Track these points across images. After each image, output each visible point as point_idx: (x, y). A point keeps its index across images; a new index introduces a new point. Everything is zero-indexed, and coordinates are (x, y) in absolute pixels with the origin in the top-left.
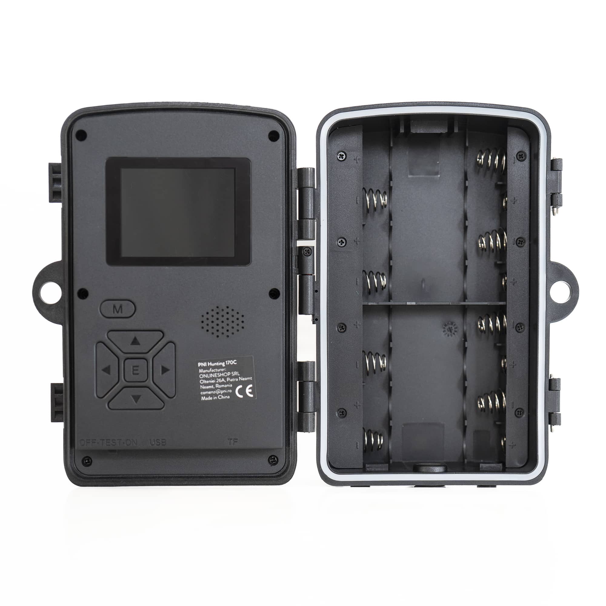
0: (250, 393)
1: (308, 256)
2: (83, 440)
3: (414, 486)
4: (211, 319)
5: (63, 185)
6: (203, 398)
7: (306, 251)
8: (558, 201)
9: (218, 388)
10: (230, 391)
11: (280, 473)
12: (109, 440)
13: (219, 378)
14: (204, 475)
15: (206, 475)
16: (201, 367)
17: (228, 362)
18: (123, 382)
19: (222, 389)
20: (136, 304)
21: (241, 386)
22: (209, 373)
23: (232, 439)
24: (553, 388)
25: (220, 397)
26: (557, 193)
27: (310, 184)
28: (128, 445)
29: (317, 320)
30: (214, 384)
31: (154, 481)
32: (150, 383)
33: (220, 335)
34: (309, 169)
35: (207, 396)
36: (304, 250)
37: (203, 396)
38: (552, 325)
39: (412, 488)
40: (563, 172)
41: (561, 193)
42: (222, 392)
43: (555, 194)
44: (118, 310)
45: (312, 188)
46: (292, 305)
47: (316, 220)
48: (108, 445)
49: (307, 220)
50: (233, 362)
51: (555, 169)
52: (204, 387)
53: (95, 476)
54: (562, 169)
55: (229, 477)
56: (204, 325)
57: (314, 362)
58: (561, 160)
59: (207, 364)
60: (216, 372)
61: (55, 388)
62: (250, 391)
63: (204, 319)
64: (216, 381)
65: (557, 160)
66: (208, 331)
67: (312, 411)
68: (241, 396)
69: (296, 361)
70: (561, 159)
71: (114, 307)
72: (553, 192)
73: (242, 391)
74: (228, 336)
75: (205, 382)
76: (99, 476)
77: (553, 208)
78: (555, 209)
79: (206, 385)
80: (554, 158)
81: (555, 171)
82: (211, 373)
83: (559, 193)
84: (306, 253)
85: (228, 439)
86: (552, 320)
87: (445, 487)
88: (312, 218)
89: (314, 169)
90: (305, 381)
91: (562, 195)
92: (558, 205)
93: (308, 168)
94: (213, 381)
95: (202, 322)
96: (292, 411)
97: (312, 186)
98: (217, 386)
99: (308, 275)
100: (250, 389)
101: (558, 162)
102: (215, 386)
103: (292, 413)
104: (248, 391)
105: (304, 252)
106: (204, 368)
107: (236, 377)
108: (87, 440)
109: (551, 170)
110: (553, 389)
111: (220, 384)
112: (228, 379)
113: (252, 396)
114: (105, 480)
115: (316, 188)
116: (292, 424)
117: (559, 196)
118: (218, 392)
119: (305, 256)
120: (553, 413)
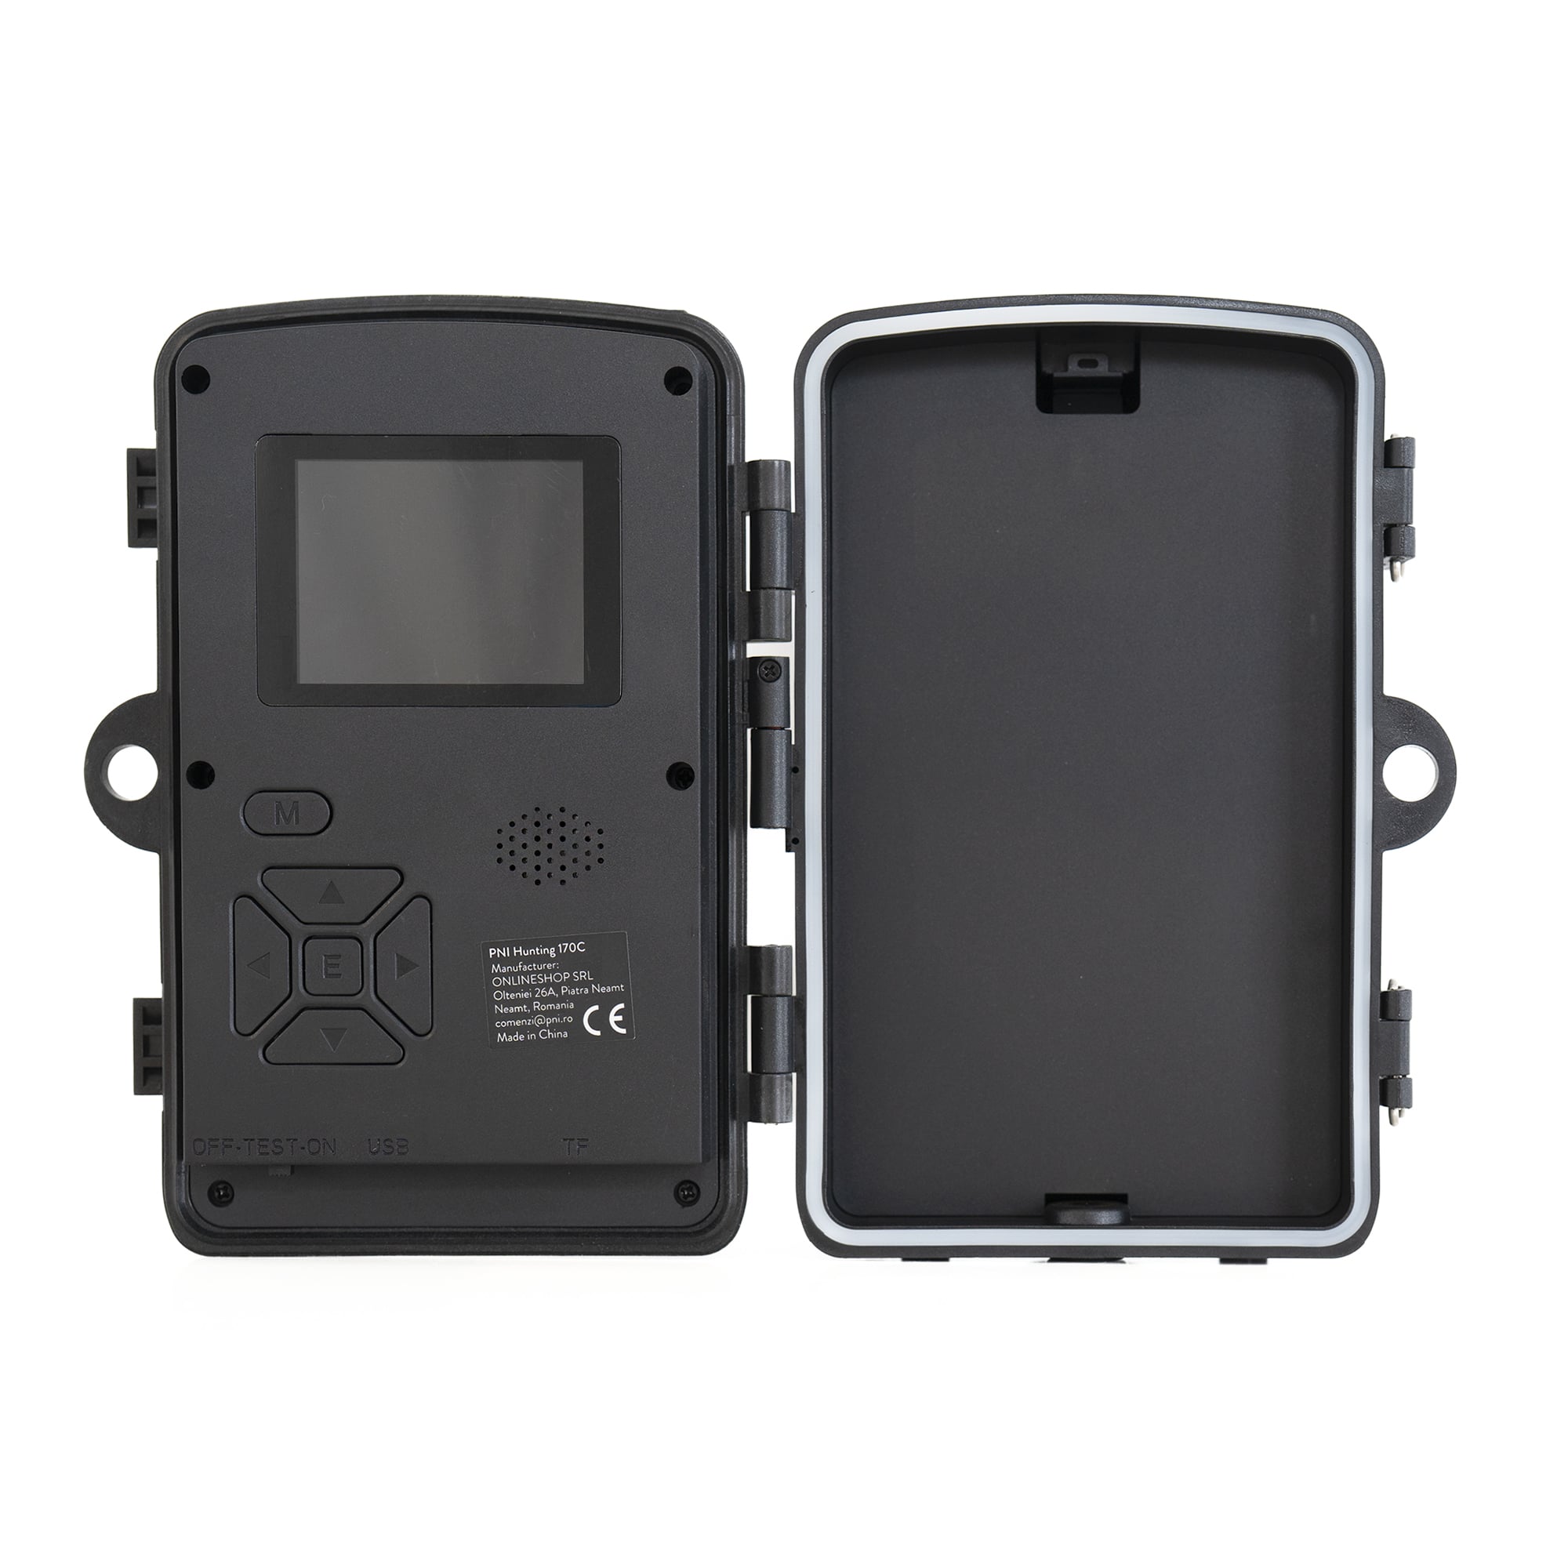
0: (617, 1023)
1: (771, 682)
2: (201, 1140)
3: (1048, 1259)
4: (521, 839)
5: (160, 505)
6: (502, 1038)
7: (766, 668)
8: (1403, 543)
9: (538, 1012)
10: (570, 1019)
11: (704, 1225)
12: (268, 1140)
13: (541, 986)
14: (513, 1230)
15: (520, 1230)
16: (496, 960)
17: (563, 947)
18: (300, 995)
19: (549, 1013)
20: (333, 801)
21: (596, 1008)
22: (515, 975)
23: (573, 1140)
24: (1391, 1014)
25: (545, 1034)
26: (1402, 524)
27: (777, 500)
28: (313, 1154)
29: (796, 841)
30: (529, 1002)
31: (389, 1244)
32: (369, 997)
33: (544, 878)
34: (777, 463)
35: (511, 1031)
36: (763, 666)
37: (502, 1030)
38: (1389, 857)
39: (1043, 1264)
40: (1415, 471)
41: (1411, 523)
42: (549, 1021)
43: (1395, 525)
44: (287, 815)
45: (783, 510)
46: (733, 803)
47: (793, 592)
48: (261, 1154)
49: (770, 591)
50: (577, 947)
51: (1395, 465)
52: (504, 1010)
53: (241, 1231)
54: (1413, 463)
55: (577, 1235)
56: (504, 853)
57: (789, 948)
58: (1409, 441)
59: (512, 952)
60: (533, 972)
61: (144, 1010)
62: (620, 1018)
63: (503, 839)
64: (534, 995)
65: (1402, 442)
66: (512, 868)
67: (785, 1071)
68: (598, 1033)
69: (745, 943)
70: (1413, 439)
71: (280, 807)
72: (1390, 523)
73: (599, 1021)
74: (563, 882)
75: (505, 995)
76: (251, 1231)
77: (1391, 562)
78: (1397, 564)
79: (508, 1003)
80: (1394, 437)
81: (1396, 469)
82: (521, 973)
83: (1406, 525)
84: (767, 675)
85: (565, 1140)
86: (1389, 844)
87: (1124, 1262)
88: (785, 586)
89: (787, 464)
90: (766, 996)
91: (1413, 529)
92: (1403, 554)
93: (773, 462)
94: (526, 995)
95: (500, 846)
96: (734, 1069)
97: (783, 507)
98: (536, 1006)
99: (775, 729)
100: (617, 1014)
101: (1404, 445)
102: (530, 1006)
103: (733, 1075)
104: (613, 1018)
105: (761, 670)
106: (503, 961)
107: (584, 984)
108: (211, 1140)
109: (1385, 467)
110: (1392, 1018)
111: (543, 1001)
112: (565, 989)
113: (623, 1031)
114: (265, 1239)
115: (793, 510)
116: (734, 1103)
117: (1406, 533)
118: (538, 1021)
119: (763, 682)
120: (1392, 1078)
